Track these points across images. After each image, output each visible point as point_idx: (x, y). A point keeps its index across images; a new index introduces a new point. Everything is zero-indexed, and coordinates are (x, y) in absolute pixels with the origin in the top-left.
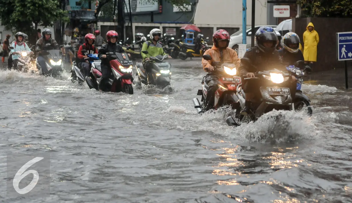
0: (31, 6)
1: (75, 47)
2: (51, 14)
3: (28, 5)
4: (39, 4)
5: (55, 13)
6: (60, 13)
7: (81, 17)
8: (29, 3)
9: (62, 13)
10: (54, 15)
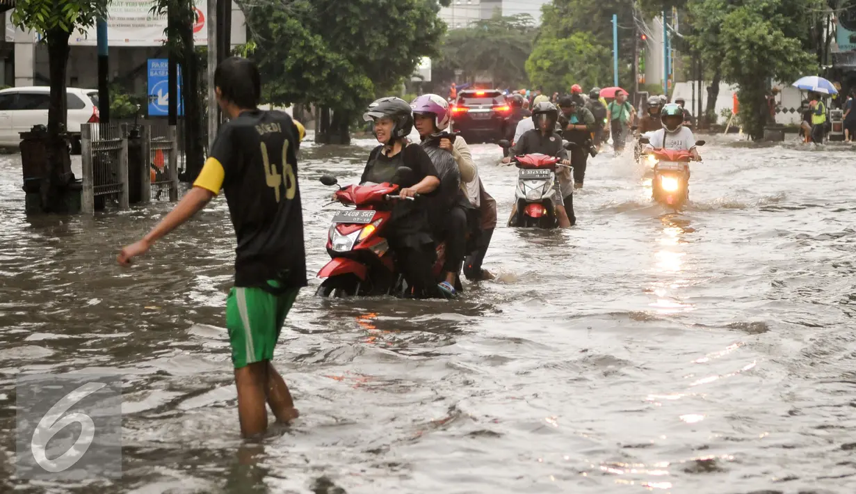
0: (746, 49)
1: (832, 117)
2: (785, 61)
3: (743, 47)
4: (759, 46)
5: (791, 60)
6: (802, 59)
7: (845, 65)
8: (744, 43)
9: (808, 58)
10: (790, 63)
